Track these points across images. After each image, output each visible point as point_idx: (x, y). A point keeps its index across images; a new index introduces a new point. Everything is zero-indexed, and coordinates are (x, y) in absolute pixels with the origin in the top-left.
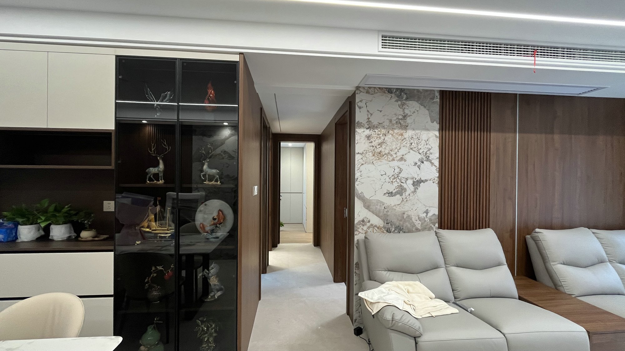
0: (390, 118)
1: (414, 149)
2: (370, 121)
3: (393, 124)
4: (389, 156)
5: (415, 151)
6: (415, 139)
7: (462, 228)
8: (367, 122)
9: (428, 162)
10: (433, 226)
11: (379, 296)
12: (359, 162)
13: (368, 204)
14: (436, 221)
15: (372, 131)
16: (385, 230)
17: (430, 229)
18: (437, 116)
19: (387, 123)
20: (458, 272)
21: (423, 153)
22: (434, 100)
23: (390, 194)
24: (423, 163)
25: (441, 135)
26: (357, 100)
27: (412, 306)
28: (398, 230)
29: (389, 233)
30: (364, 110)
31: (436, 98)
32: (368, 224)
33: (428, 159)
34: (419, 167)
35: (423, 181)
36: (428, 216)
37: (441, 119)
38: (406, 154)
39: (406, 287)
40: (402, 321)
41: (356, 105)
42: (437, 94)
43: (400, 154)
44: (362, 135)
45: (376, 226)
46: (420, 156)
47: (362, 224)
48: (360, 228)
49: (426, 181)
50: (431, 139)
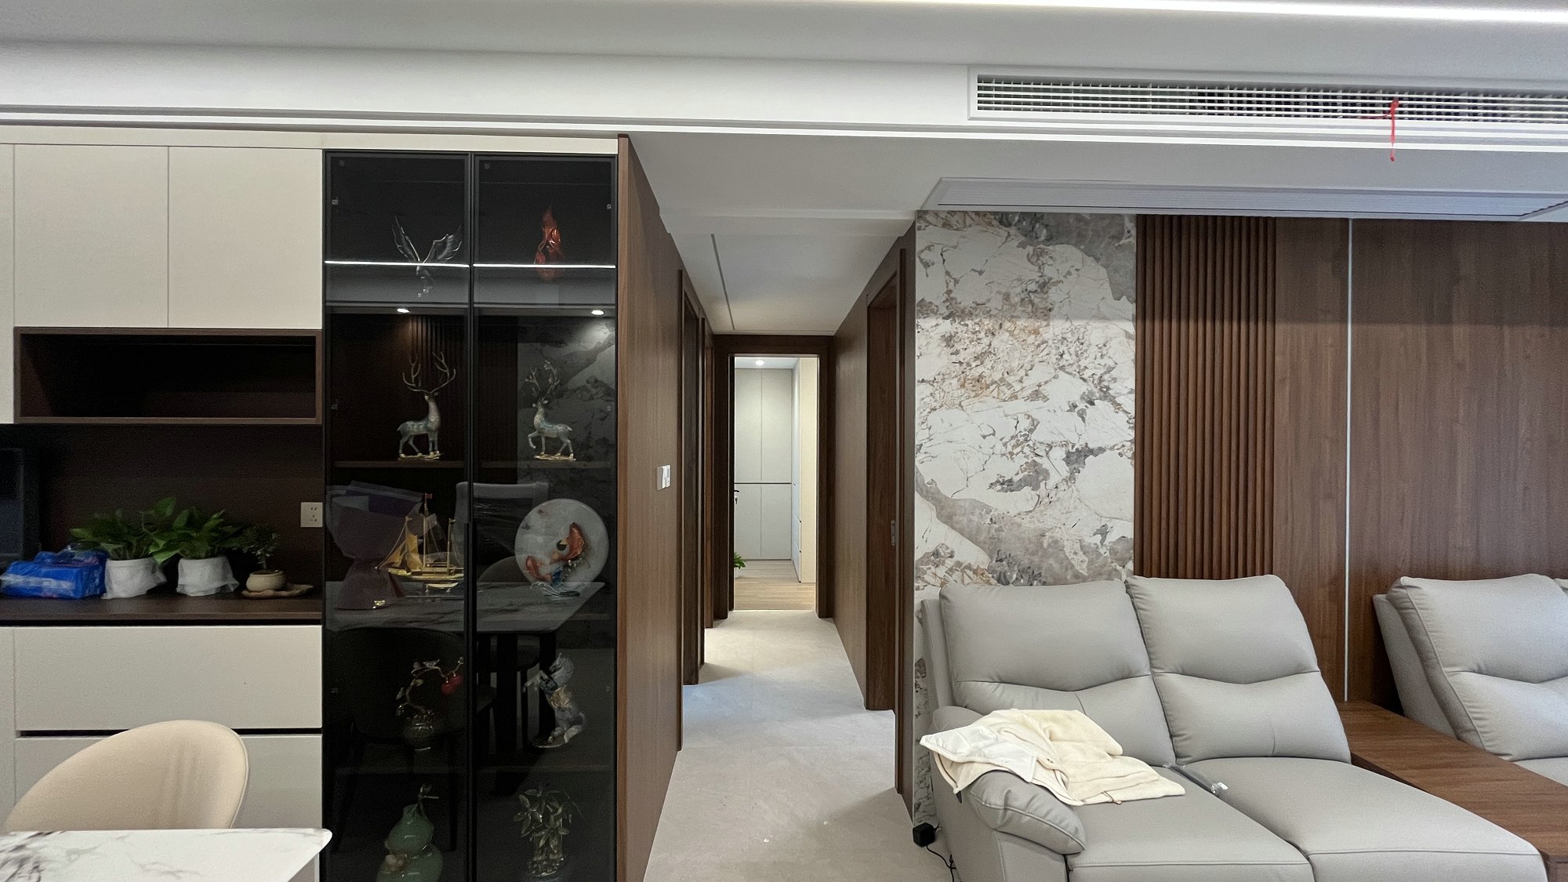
0: (1004, 291)
1: (1069, 369)
2: (952, 299)
3: (1014, 306)
4: (1003, 388)
5: (1070, 374)
6: (1071, 342)
7: (1199, 574)
8: (944, 302)
9: (1106, 402)
10: (1119, 568)
11: (973, 745)
12: (925, 403)
13: (949, 510)
14: (1128, 555)
15: (959, 323)
16: (993, 577)
17: (1111, 575)
18: (1129, 282)
19: (996, 303)
20: (1187, 689)
21: (1091, 379)
22: (1121, 243)
23: (1008, 485)
24: (1092, 403)
25: (1140, 331)
26: (920, 245)
27: (1058, 773)
28: (1026, 577)
29: (1004, 585)
30: (937, 269)
31: (1126, 235)
32: (949, 563)
33: (1106, 394)
34: (1082, 415)
35: (1091, 452)
36: (1106, 543)
37: (1140, 290)
38: (1046, 383)
39: (1045, 725)
40: (1030, 811)
41: (917, 260)
42: (1130, 226)
43: (1030, 383)
44: (932, 334)
45: (969, 567)
46: (1084, 388)
47: (933, 561)
48: (928, 572)
49: (1101, 450)
50: (1114, 343)
